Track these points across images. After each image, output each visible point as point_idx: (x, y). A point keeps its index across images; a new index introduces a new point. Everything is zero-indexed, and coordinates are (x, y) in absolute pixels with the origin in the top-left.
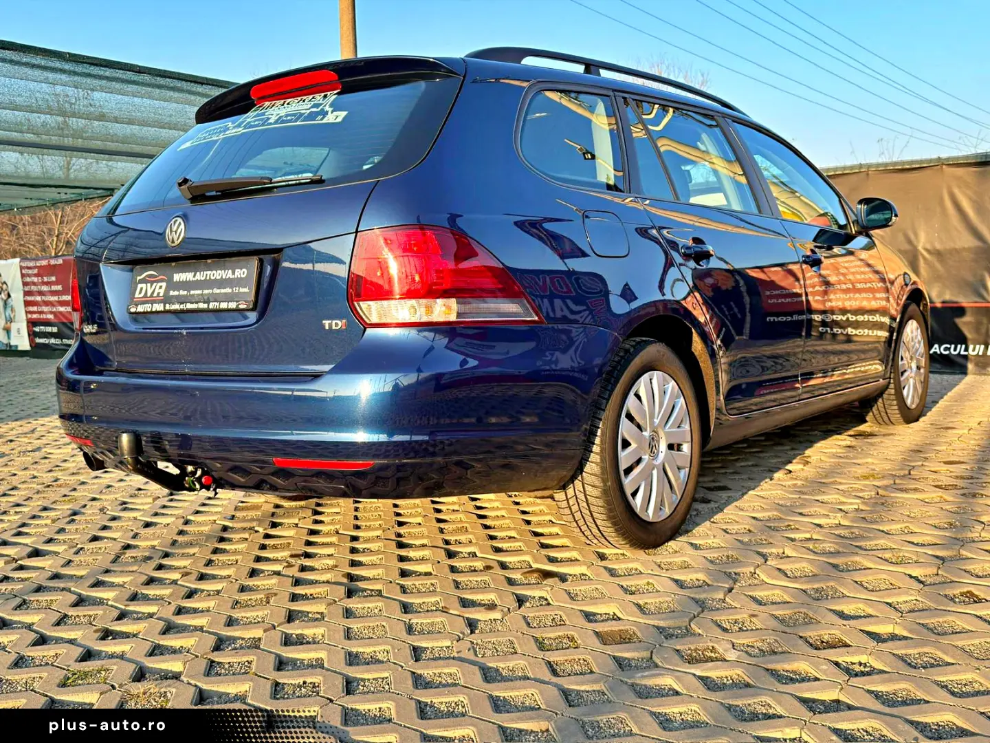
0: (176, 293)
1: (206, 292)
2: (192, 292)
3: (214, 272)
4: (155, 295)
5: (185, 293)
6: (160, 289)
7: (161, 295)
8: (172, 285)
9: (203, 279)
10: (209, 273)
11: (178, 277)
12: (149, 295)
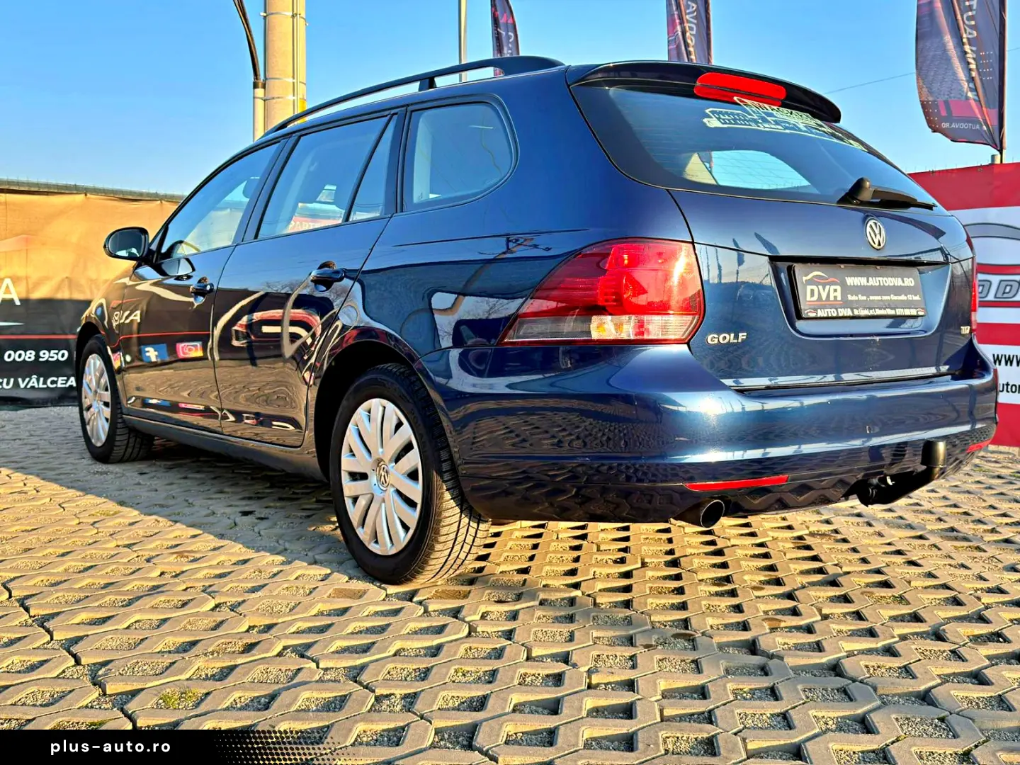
0: (854, 298)
1: (885, 298)
2: (872, 298)
3: (885, 279)
4: (832, 298)
5: (865, 298)
6: (835, 292)
7: (839, 298)
8: (846, 289)
9: (877, 284)
10: (881, 279)
11: (851, 281)
12: (824, 297)
